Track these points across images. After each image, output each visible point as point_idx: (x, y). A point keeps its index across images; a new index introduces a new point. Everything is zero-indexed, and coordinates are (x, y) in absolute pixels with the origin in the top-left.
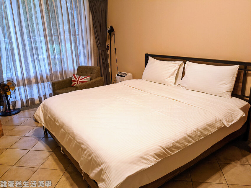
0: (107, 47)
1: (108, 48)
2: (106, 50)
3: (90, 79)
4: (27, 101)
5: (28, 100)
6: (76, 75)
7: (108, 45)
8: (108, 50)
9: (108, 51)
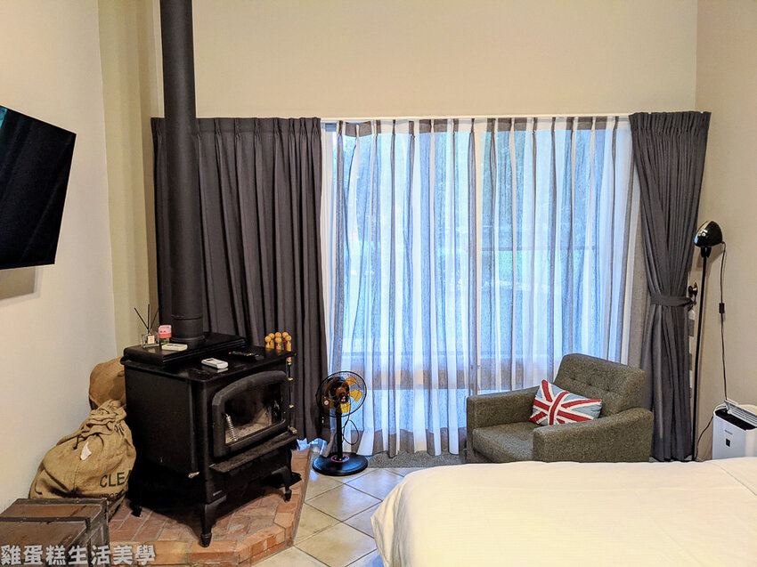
0: (691, 296)
1: (693, 299)
2: (684, 305)
3: (601, 410)
4: (392, 438)
5: (395, 435)
6: (550, 385)
7: (696, 286)
8: (690, 304)
9: (690, 309)
